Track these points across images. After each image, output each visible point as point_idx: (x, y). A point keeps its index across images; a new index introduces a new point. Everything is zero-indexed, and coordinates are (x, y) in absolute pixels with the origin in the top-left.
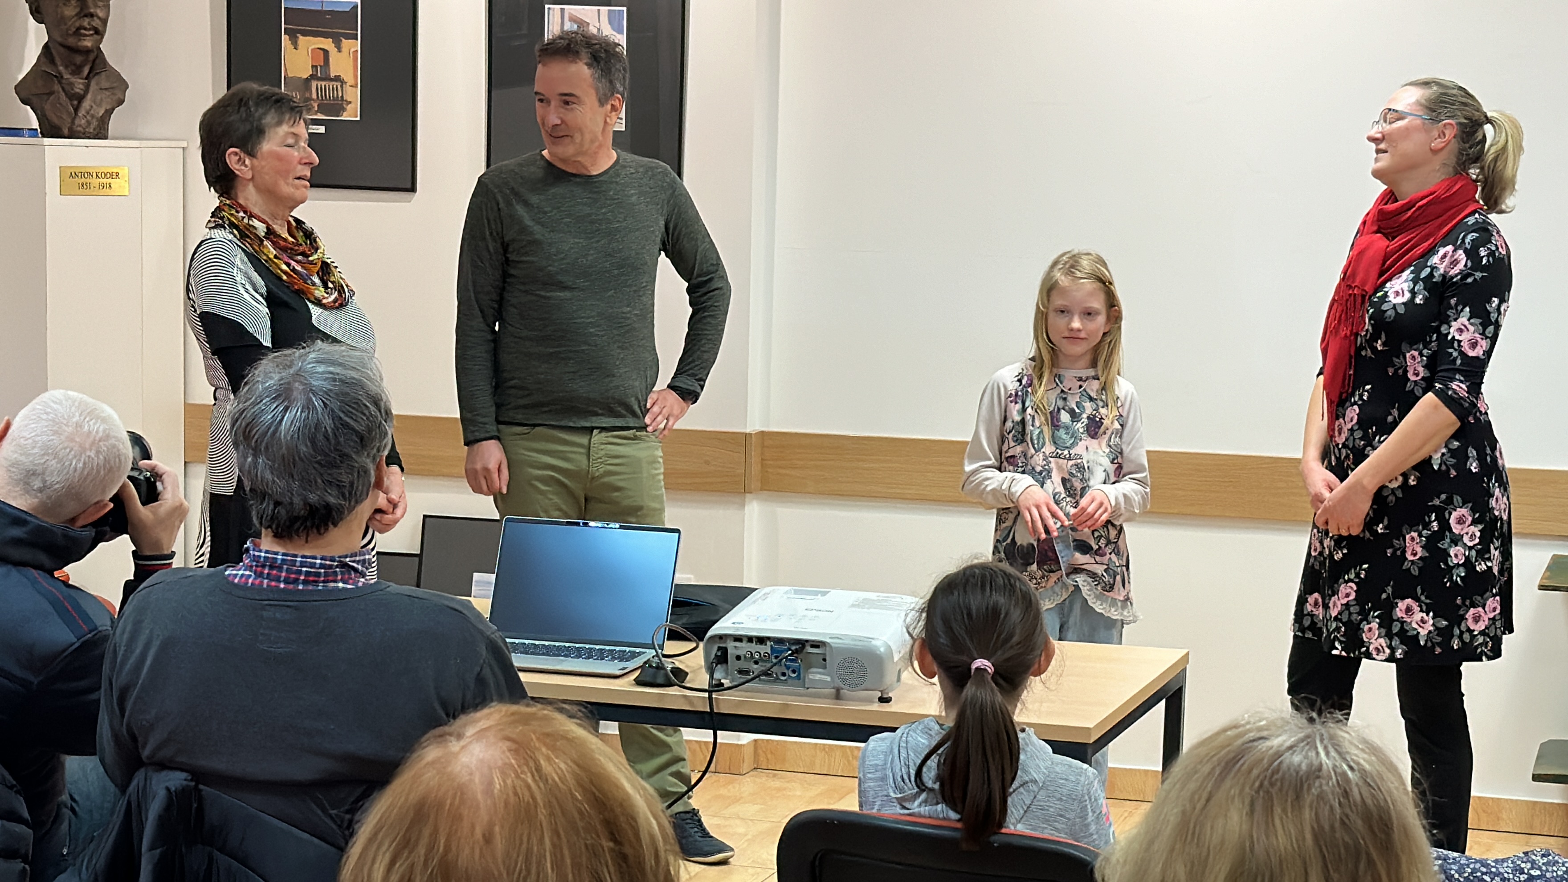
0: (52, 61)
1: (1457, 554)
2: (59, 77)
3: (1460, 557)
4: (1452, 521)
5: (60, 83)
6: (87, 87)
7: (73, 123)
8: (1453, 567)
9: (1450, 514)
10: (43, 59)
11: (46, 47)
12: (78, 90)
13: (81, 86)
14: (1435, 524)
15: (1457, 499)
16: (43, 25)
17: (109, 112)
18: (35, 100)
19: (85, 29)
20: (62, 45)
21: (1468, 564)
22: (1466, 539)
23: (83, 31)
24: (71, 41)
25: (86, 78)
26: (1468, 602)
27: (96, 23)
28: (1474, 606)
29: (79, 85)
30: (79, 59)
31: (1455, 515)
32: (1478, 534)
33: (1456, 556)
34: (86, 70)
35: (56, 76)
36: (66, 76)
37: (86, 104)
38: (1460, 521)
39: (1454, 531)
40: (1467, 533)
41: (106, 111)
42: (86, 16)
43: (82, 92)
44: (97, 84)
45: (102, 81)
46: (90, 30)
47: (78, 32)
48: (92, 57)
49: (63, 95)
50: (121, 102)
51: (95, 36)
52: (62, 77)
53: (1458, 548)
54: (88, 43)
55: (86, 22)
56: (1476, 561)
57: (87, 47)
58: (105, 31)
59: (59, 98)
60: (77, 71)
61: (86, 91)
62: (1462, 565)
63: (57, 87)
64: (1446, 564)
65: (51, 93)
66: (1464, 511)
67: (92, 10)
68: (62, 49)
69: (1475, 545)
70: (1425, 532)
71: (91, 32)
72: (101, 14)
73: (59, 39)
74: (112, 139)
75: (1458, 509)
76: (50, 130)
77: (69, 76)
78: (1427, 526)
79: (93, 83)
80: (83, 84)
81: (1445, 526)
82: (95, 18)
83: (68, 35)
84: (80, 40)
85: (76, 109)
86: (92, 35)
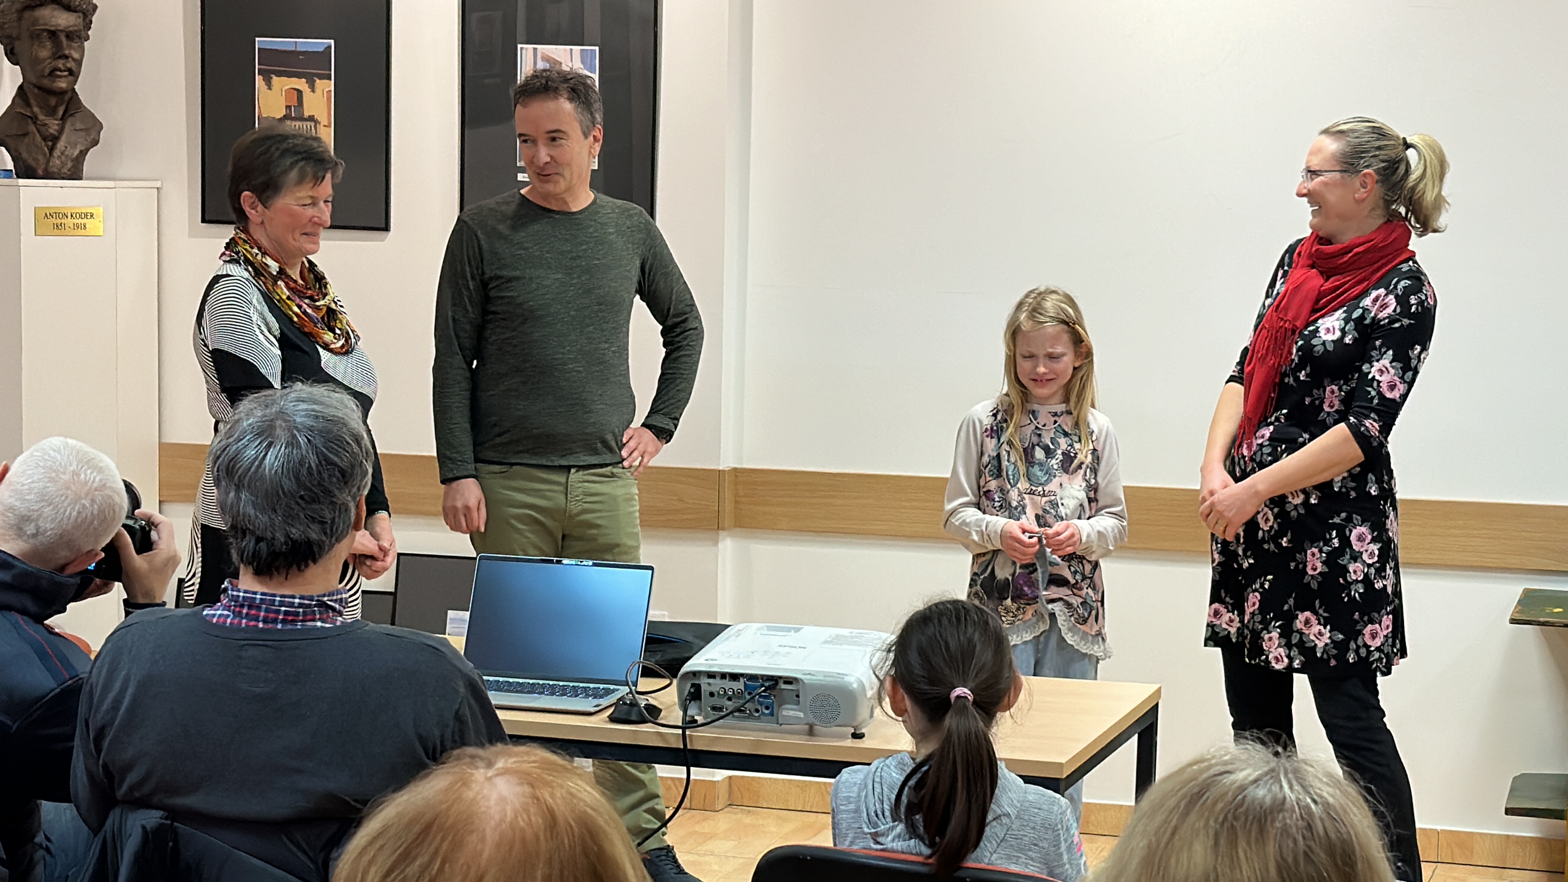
0: (28, 104)
1: (1356, 571)
2: (34, 119)
3: (1359, 573)
4: (1353, 538)
5: (35, 123)
6: (62, 128)
7: (48, 162)
8: (1352, 583)
9: (1351, 531)
10: (18, 100)
11: (21, 88)
12: (51, 131)
14: (1336, 541)
15: (1356, 518)
16: (18, 67)
17: (83, 154)
18: (8, 141)
19: (61, 71)
20: (35, 86)
21: (1367, 581)
22: (1365, 557)
23: (59, 73)
24: (46, 82)
25: (61, 119)
26: (1366, 618)
27: (71, 64)
28: (1372, 621)
29: (53, 126)
30: (53, 101)
31: (1355, 533)
32: (1377, 552)
33: (1355, 572)
34: (61, 113)
35: (29, 117)
36: (41, 117)
37: (61, 145)
38: (1361, 538)
39: (1354, 547)
40: (1367, 551)
41: (81, 151)
42: (60, 57)
44: (72, 125)
45: (77, 121)
46: (65, 71)
47: (53, 73)
48: (67, 97)
49: (38, 135)
50: (95, 143)
51: (71, 78)
52: (37, 118)
53: (1357, 564)
54: (62, 84)
55: (60, 64)
56: (1375, 578)
57: (61, 88)
58: (79, 74)
59: (34, 139)
60: (51, 112)
62: (1361, 581)
63: (32, 128)
64: (1345, 579)
65: (25, 135)
66: (1363, 529)
67: (67, 52)
68: (36, 91)
69: (1374, 563)
70: (1325, 549)
71: (66, 73)
72: (76, 55)
73: (34, 81)
74: (87, 179)
75: (1358, 527)
76: (25, 170)
77: (43, 117)
78: (1327, 542)
79: (68, 124)
81: (1345, 542)
82: (70, 59)
83: (43, 76)
84: (54, 82)
85: (52, 149)
86: (65, 76)
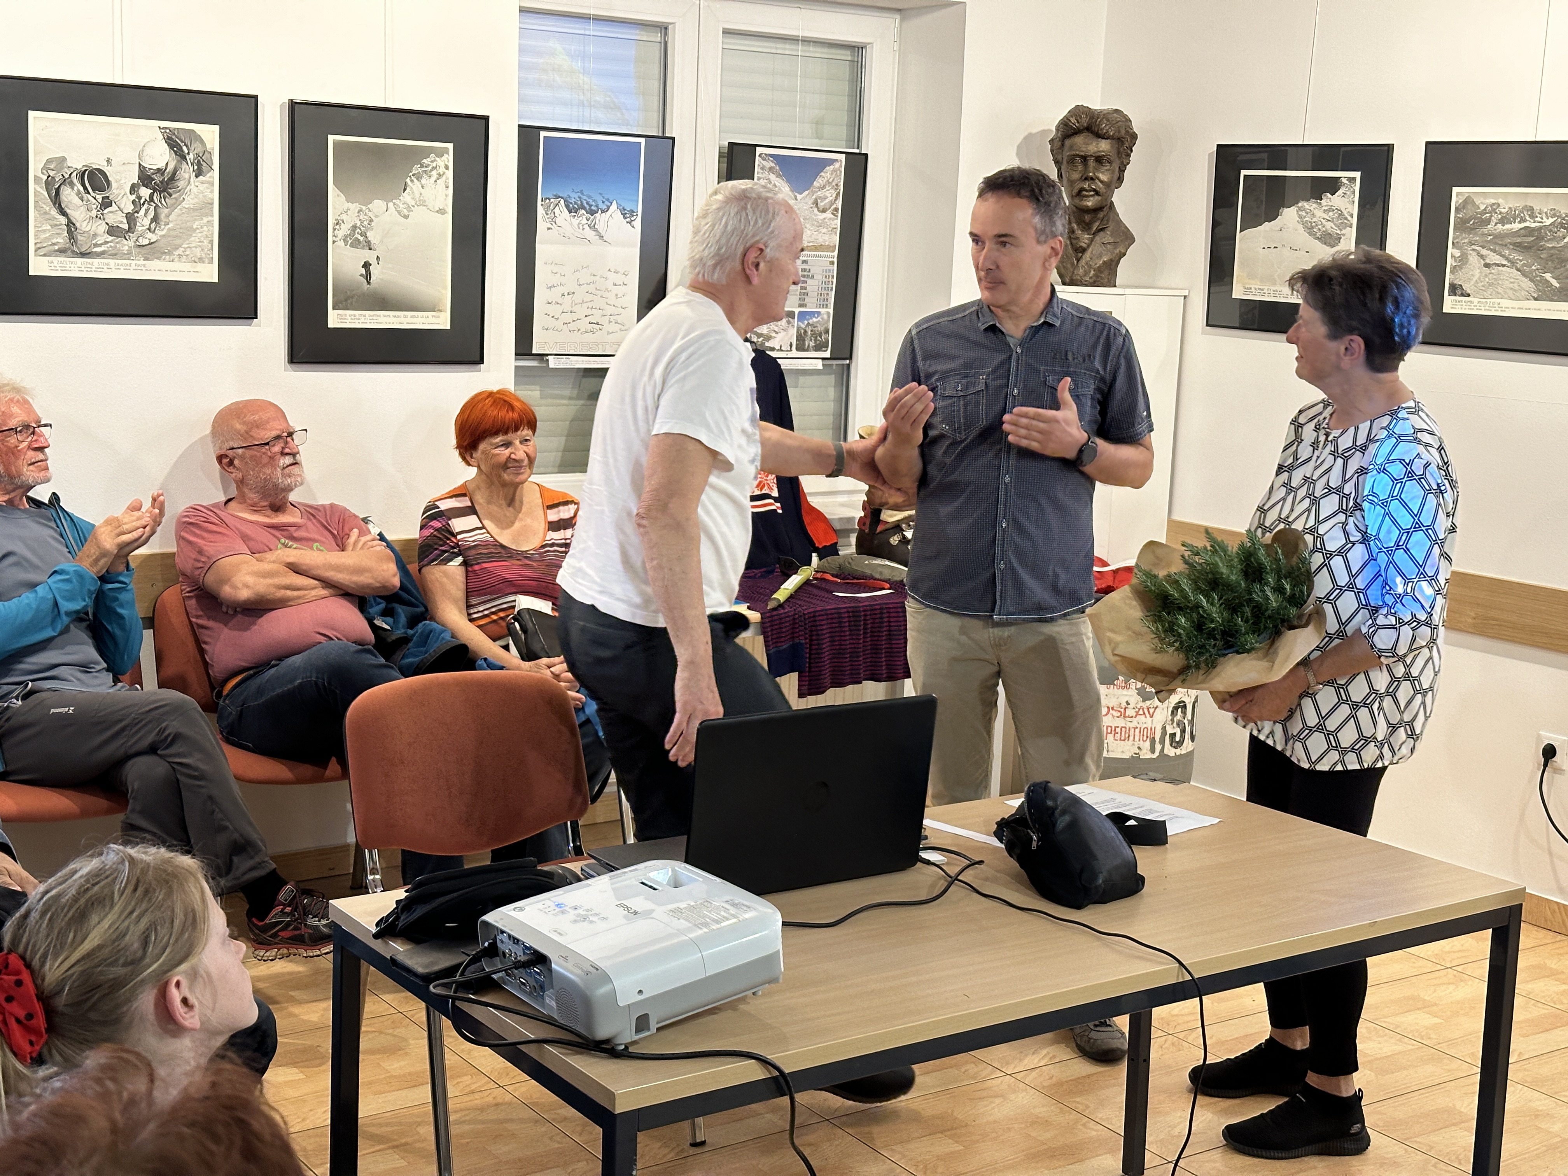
2: (1071, 233)
6: (1092, 240)
7: (1076, 272)
12: (1081, 244)
13: (1086, 241)
17: (1114, 262)
25: (1093, 234)
27: (1097, 185)
34: (1095, 228)
35: (1069, 232)
43: (1084, 245)
44: (1103, 238)
45: (1106, 237)
46: (1089, 191)
47: (1080, 193)
49: (1070, 247)
50: (1124, 254)
52: (1073, 233)
57: (1087, 206)
61: (1089, 246)
72: (1103, 177)
74: (1122, 287)
79: (1097, 238)
80: (1088, 239)
86: (1092, 196)
